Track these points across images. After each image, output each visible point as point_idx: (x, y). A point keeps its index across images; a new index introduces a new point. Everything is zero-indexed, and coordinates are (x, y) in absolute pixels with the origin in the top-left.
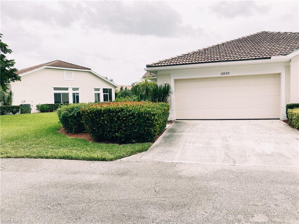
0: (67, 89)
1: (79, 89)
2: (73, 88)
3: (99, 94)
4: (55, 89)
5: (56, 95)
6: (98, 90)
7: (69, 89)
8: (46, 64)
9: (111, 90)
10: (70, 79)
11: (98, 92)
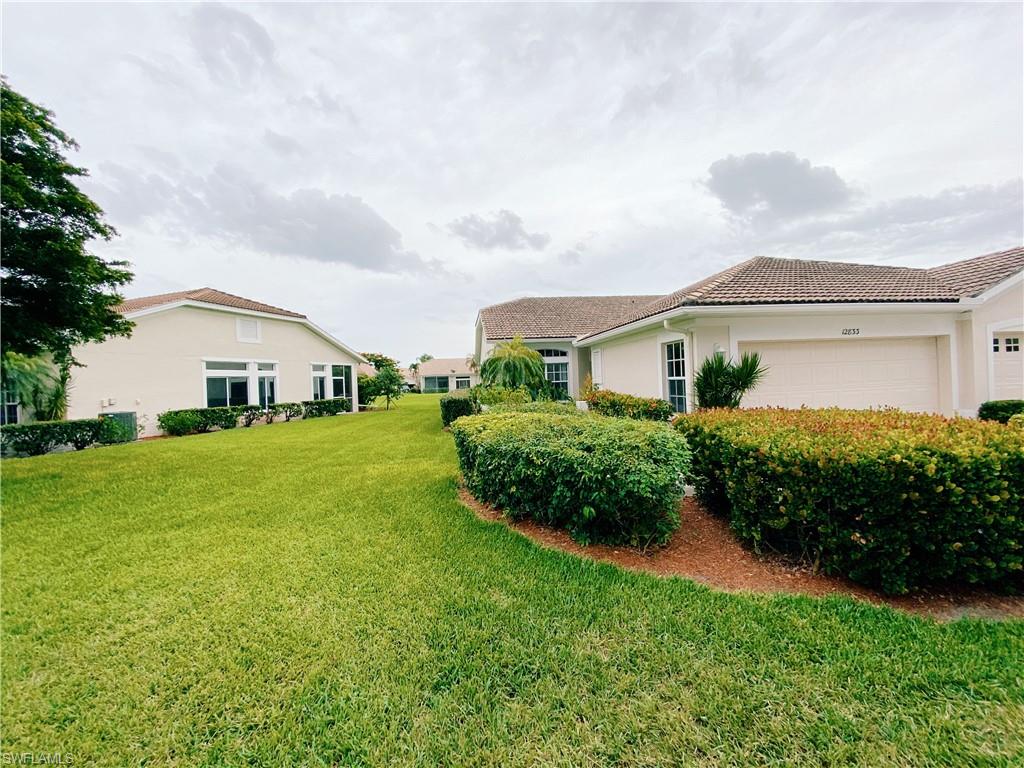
0: (243, 366)
1: (277, 367)
2: (259, 364)
3: (322, 381)
4: (211, 365)
5: (211, 381)
6: (322, 368)
7: (249, 367)
8: (188, 295)
9: (349, 368)
10: (253, 340)
11: (320, 374)
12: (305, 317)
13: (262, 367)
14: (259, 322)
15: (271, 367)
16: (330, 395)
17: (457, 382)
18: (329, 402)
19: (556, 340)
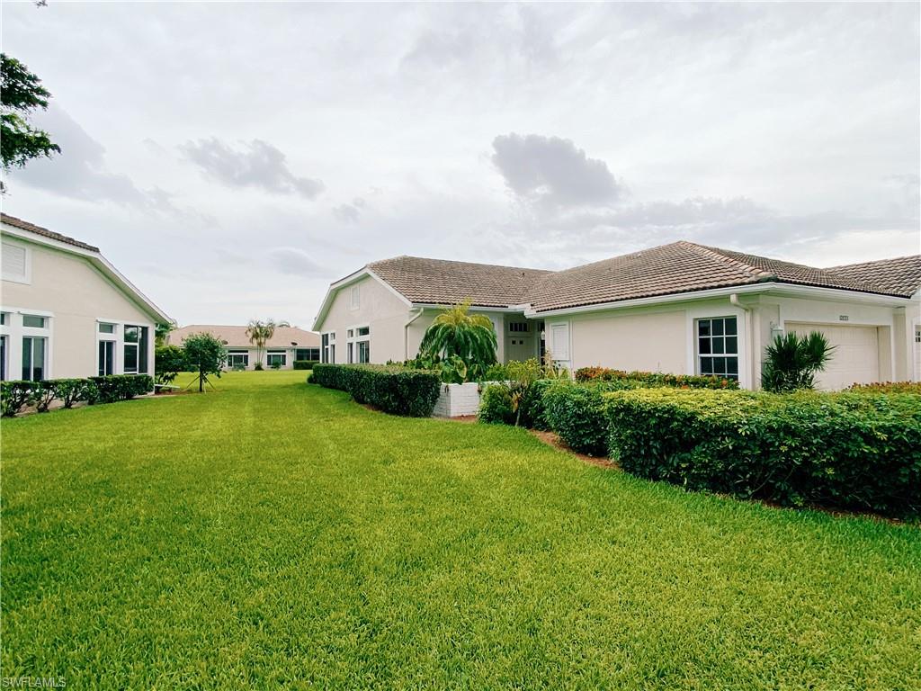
1: (49, 323)
2: (25, 317)
3: (111, 345)
7: (9, 320)
9: (145, 330)
10: (19, 279)
11: (107, 337)
12: (96, 250)
13: (30, 321)
14: (29, 249)
15: (40, 321)
16: (119, 369)
17: (269, 356)
18: (117, 380)
19: (491, 309)
